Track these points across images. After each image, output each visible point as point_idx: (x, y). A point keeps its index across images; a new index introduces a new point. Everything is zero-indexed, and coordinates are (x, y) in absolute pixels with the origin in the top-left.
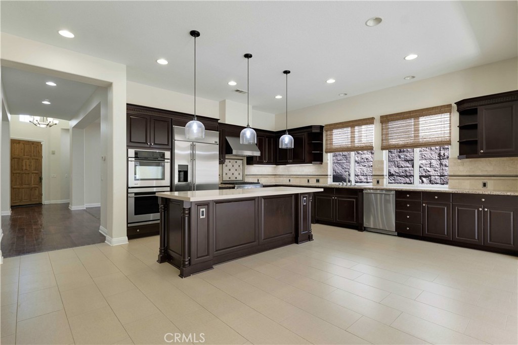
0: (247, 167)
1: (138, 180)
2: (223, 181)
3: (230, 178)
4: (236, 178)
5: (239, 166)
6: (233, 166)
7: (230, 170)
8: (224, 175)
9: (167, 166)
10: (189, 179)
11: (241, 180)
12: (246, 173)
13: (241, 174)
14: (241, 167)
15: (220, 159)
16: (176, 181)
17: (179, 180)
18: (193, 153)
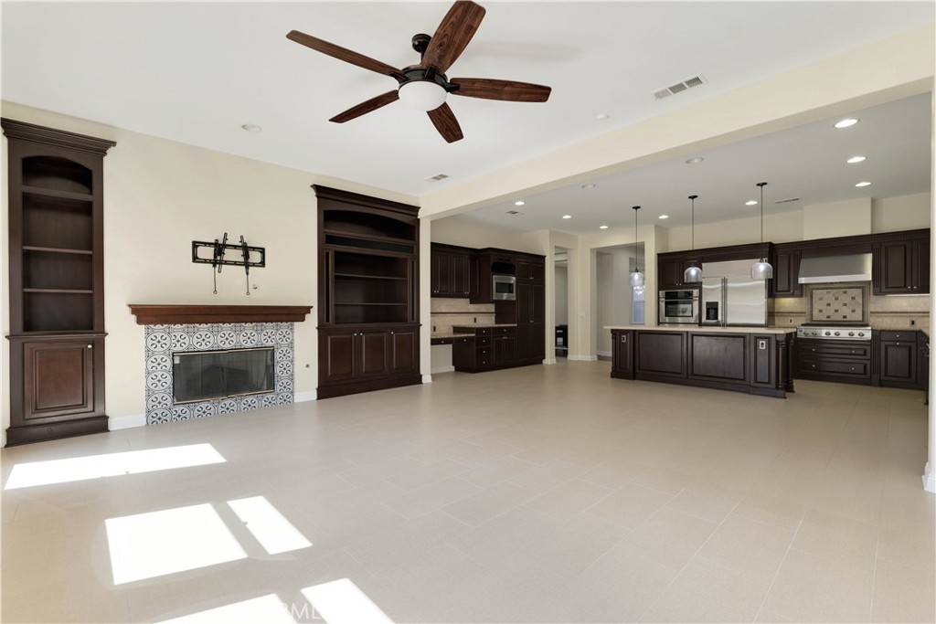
0: (873, 298)
3: (828, 317)
4: (845, 317)
5: (853, 298)
6: (837, 299)
7: (829, 305)
8: (815, 312)
9: (696, 304)
10: (720, 318)
11: (857, 321)
12: (871, 310)
13: (859, 311)
14: (859, 299)
15: (789, 291)
16: (704, 319)
17: (708, 318)
18: (725, 289)
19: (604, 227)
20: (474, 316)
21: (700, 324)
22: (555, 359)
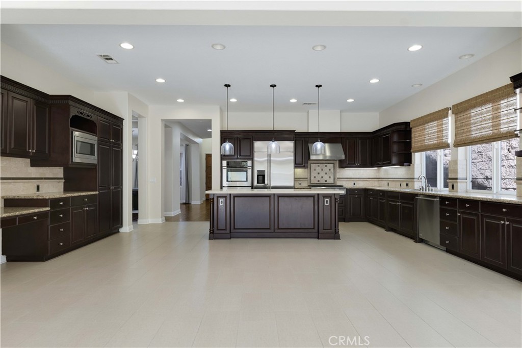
0: (338, 170)
1: (229, 181)
2: (311, 183)
3: (318, 181)
4: (326, 181)
5: (330, 170)
6: (322, 170)
7: (319, 173)
8: (312, 178)
9: (250, 171)
10: (266, 182)
11: (332, 184)
12: (338, 176)
13: (332, 177)
14: (332, 170)
15: (302, 164)
16: (255, 183)
17: (258, 183)
18: (269, 161)
19: (180, 101)
20: (37, 182)
21: (253, 187)
22: (132, 226)
